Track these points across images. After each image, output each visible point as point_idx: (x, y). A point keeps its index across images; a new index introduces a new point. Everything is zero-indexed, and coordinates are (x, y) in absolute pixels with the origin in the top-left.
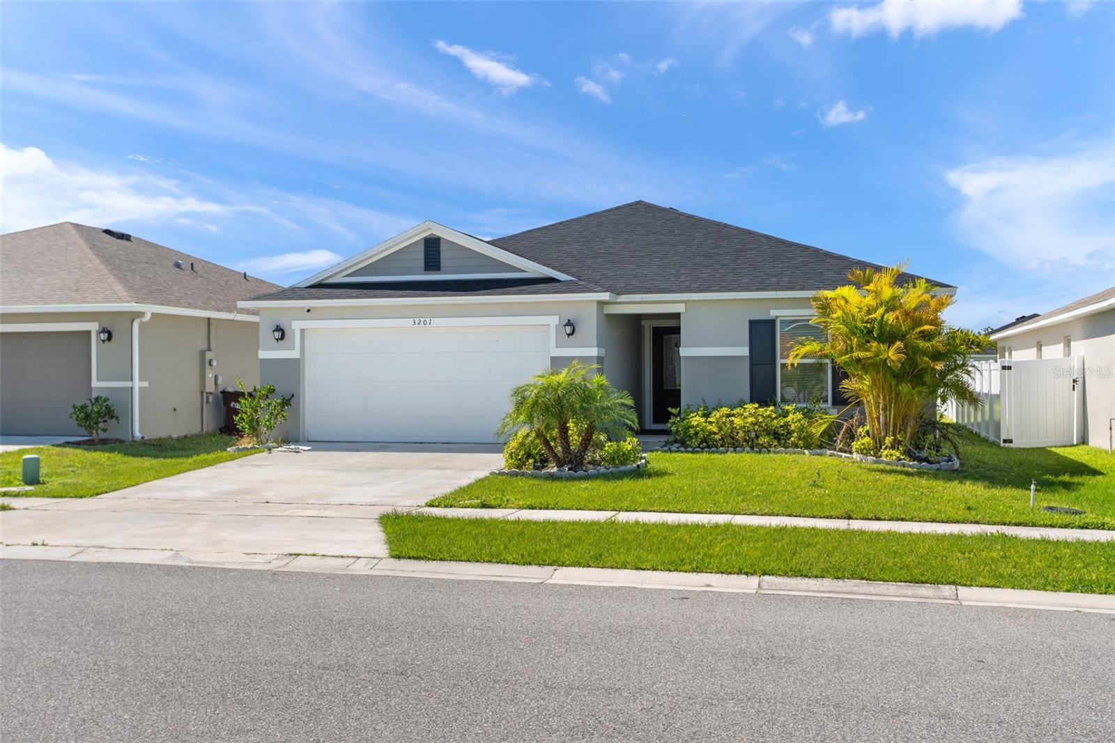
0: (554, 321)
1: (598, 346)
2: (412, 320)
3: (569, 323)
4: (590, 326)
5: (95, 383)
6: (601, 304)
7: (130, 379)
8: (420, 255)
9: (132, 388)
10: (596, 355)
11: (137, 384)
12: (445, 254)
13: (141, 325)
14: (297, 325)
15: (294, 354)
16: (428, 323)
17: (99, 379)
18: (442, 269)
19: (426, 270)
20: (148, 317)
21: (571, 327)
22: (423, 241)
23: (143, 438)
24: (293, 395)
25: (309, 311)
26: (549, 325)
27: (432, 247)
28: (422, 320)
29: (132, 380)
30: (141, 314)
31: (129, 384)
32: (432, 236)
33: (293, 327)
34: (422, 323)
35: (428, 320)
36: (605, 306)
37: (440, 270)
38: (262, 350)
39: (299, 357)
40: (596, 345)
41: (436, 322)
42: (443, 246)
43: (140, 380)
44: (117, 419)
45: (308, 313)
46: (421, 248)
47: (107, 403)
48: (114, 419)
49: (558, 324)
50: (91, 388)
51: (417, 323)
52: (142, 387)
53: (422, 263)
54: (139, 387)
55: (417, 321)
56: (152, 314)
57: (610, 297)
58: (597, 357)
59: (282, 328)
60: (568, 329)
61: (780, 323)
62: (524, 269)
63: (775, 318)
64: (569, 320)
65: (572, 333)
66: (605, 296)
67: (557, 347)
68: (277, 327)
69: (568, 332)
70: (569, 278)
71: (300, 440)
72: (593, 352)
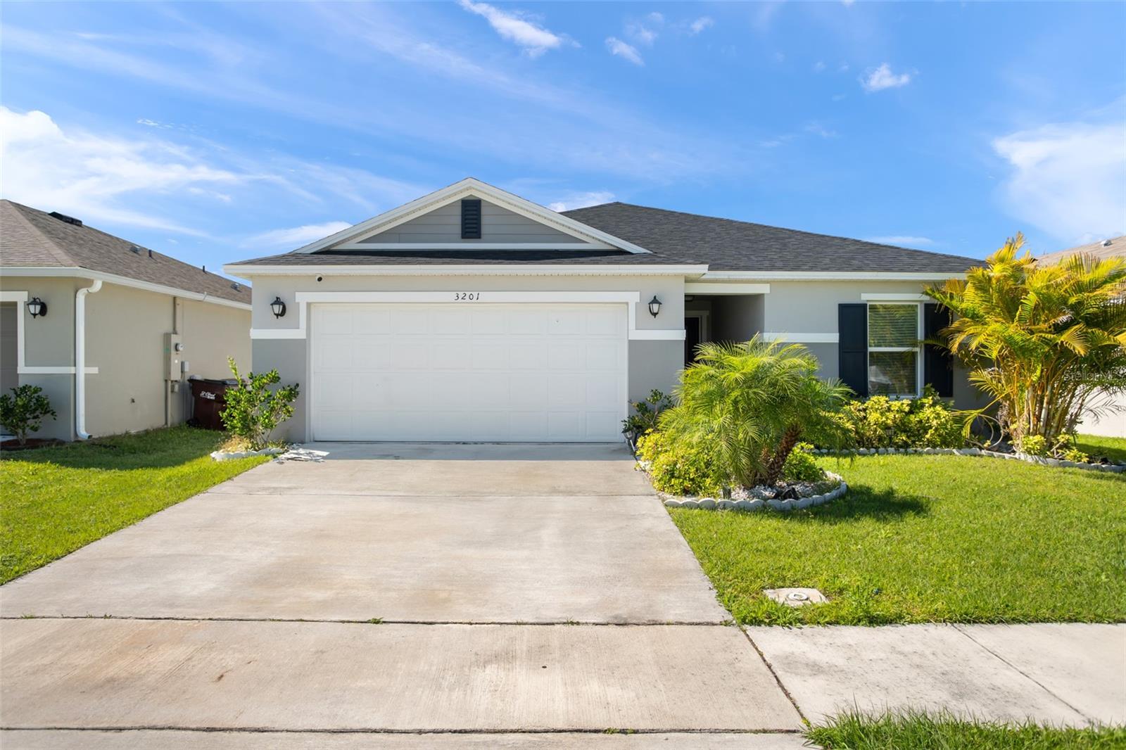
0: (633, 298)
2: (454, 294)
3: (655, 301)
5: (22, 369)
7: (72, 363)
8: (457, 220)
9: (75, 375)
10: (683, 338)
11: (82, 370)
12: (487, 220)
13: (88, 296)
14: (301, 298)
15: (299, 334)
16: (475, 298)
17: (27, 364)
18: (482, 236)
19: (463, 237)
20: (97, 287)
22: (459, 203)
23: (90, 437)
24: (297, 386)
25: (320, 279)
26: (626, 303)
27: (471, 213)
28: (468, 294)
29: (75, 366)
30: (89, 283)
31: (71, 370)
32: (471, 198)
33: (297, 301)
34: (467, 297)
35: (475, 294)
36: (694, 283)
37: (480, 237)
38: (256, 328)
39: (304, 337)
40: (684, 326)
41: (485, 296)
42: (484, 211)
43: (86, 365)
44: (52, 414)
45: (318, 282)
46: (458, 211)
47: (40, 393)
48: (49, 415)
49: (639, 301)
50: (18, 374)
51: (460, 298)
52: (89, 374)
53: (458, 230)
54: (86, 374)
55: (461, 295)
56: (103, 283)
57: (708, 270)
58: (685, 341)
59: (282, 301)
60: (655, 308)
61: (870, 308)
62: (585, 240)
63: (866, 302)
64: (655, 297)
65: (657, 313)
66: (703, 269)
67: (636, 329)
68: (278, 298)
69: (655, 311)
70: (643, 250)
71: (306, 440)
72: (681, 335)
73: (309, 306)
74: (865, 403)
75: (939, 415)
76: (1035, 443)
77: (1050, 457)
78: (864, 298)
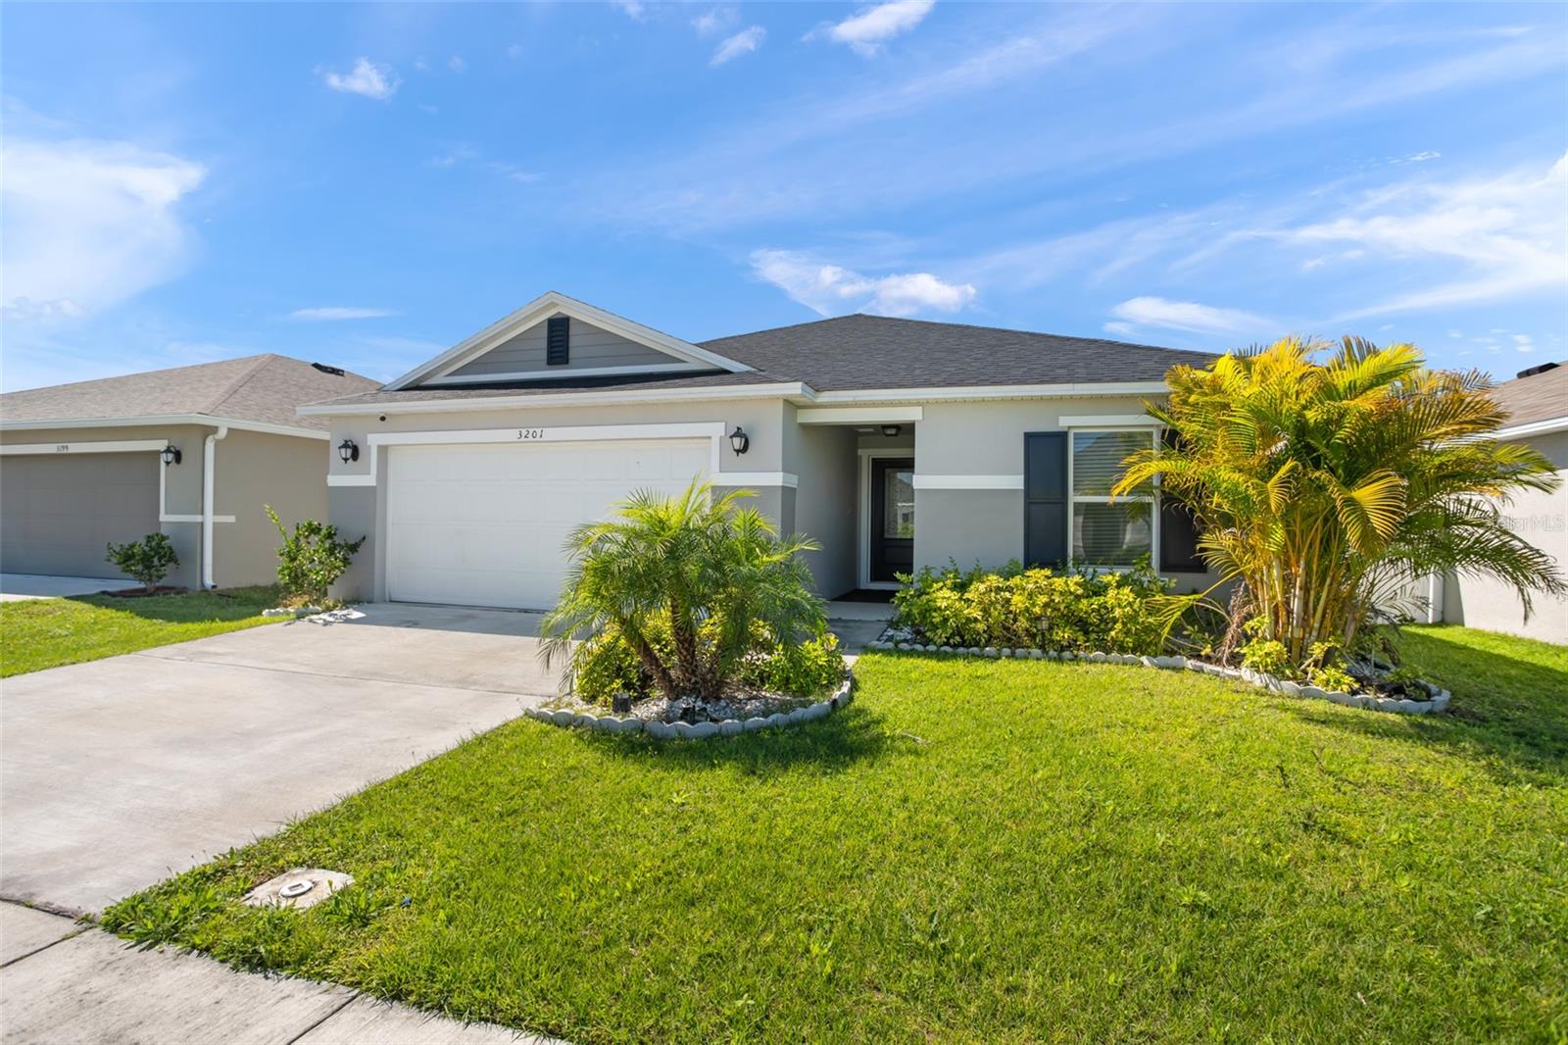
0: (717, 430)
1: (785, 470)
2: (517, 431)
3: (738, 433)
4: (771, 439)
5: (163, 517)
6: (792, 405)
7: (200, 511)
8: (542, 343)
9: (202, 524)
10: (781, 484)
11: (209, 519)
12: (575, 341)
13: (218, 443)
14: (373, 441)
15: (369, 480)
16: (539, 435)
17: (167, 513)
18: (570, 361)
19: (548, 364)
20: (222, 433)
21: (743, 442)
22: (546, 324)
23: (214, 587)
24: (364, 538)
25: (383, 419)
26: (710, 438)
27: (559, 331)
28: (531, 431)
29: (202, 513)
30: (214, 430)
31: (198, 518)
32: (559, 316)
33: (369, 443)
34: (530, 435)
35: (538, 431)
36: (799, 411)
37: (567, 362)
38: (333, 474)
39: (375, 484)
40: (780, 468)
41: (550, 433)
42: (573, 330)
43: (215, 513)
44: (175, 562)
45: (380, 421)
46: (544, 333)
47: (167, 541)
48: (173, 563)
49: (723, 434)
50: (160, 523)
51: (523, 436)
52: (217, 523)
53: (544, 354)
54: (214, 523)
55: (524, 433)
56: (229, 429)
57: (802, 390)
58: (783, 487)
59: (354, 444)
60: (738, 443)
61: (1075, 439)
62: (683, 359)
63: (1066, 430)
64: (739, 429)
65: (744, 449)
66: (794, 389)
67: (721, 472)
68: (346, 441)
69: (737, 447)
70: (745, 368)
71: (375, 600)
72: (776, 479)
73: (383, 450)
74: (1009, 580)
75: (1120, 599)
76: (1268, 654)
77: (1288, 679)
78: (1064, 422)
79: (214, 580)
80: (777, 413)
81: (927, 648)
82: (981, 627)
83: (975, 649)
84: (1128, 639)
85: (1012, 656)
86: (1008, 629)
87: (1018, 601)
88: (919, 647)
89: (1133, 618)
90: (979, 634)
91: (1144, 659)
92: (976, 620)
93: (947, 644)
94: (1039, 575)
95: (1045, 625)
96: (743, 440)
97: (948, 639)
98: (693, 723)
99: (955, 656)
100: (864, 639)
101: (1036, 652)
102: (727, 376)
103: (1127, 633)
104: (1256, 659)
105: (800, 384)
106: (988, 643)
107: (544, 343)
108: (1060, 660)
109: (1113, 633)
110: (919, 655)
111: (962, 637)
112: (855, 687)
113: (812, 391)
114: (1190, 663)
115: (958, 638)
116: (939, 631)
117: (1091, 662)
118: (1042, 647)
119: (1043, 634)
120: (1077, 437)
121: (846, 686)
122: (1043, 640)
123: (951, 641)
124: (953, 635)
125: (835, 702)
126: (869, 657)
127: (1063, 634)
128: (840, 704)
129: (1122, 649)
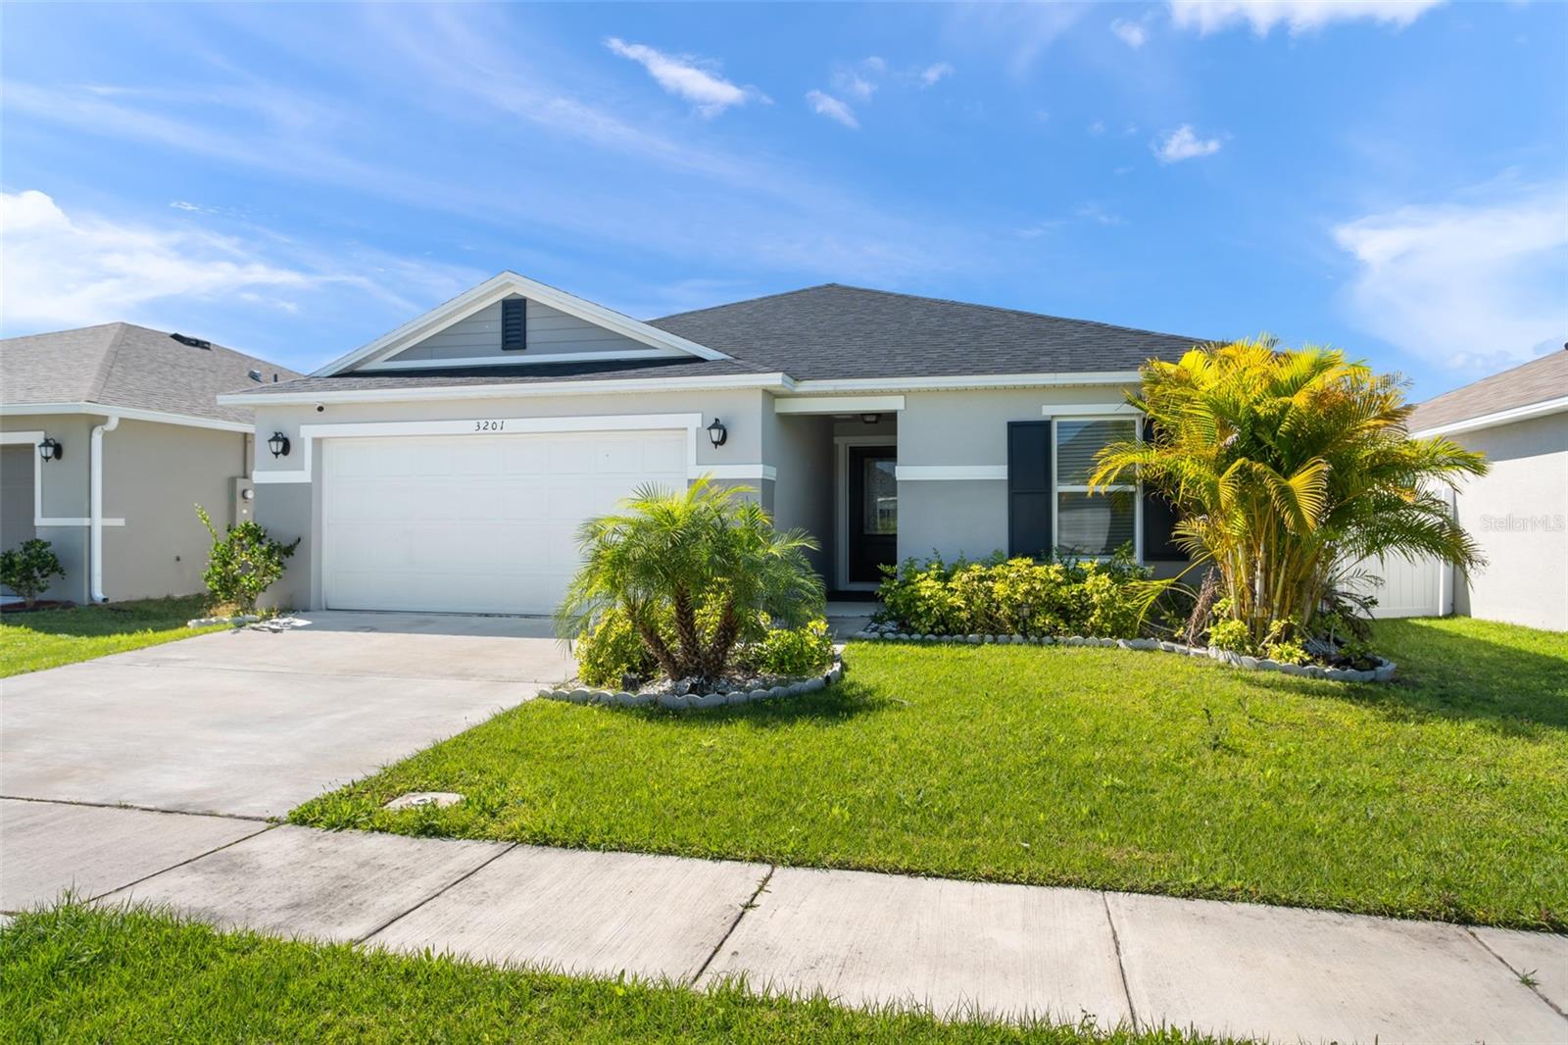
0: (694, 421)
1: (764, 462)
2: (474, 422)
3: (717, 425)
4: (751, 430)
5: (40, 521)
6: (770, 395)
7: (86, 513)
8: (496, 326)
9: (90, 527)
10: (761, 477)
11: (98, 522)
12: (534, 326)
13: (106, 435)
14: (306, 434)
15: (304, 476)
16: (499, 428)
17: (43, 516)
18: (528, 346)
19: (504, 348)
20: (113, 424)
21: (721, 433)
22: (500, 305)
23: (105, 600)
24: (299, 540)
25: (321, 409)
26: (686, 429)
27: (514, 312)
28: (491, 422)
29: (90, 516)
30: (104, 419)
31: (86, 522)
32: (515, 297)
33: (302, 436)
34: (489, 426)
35: (499, 422)
36: (777, 400)
37: (524, 347)
38: (259, 470)
39: (310, 481)
40: (760, 460)
41: (511, 425)
42: (530, 313)
43: (104, 515)
44: (60, 573)
45: (317, 412)
46: (498, 315)
47: (48, 549)
48: (57, 573)
49: (700, 426)
50: (35, 527)
51: (482, 426)
52: (106, 527)
53: (498, 339)
54: (103, 527)
55: (483, 424)
56: (121, 419)
57: (783, 380)
58: (763, 479)
59: (285, 436)
60: (716, 435)
61: (1058, 428)
62: (654, 345)
63: (1049, 419)
64: (717, 420)
65: (723, 441)
66: (775, 380)
67: (698, 464)
68: (277, 434)
69: (715, 439)
70: (721, 356)
71: (312, 608)
72: (757, 471)
73: (318, 442)
75: (1098, 586)
76: (1230, 632)
77: (1248, 654)
78: (1047, 411)
79: (103, 592)
80: (757, 402)
81: (912, 636)
82: (964, 615)
83: (959, 637)
84: (1106, 624)
85: (995, 641)
86: (991, 618)
87: (1000, 589)
88: (904, 636)
89: (1110, 603)
90: (962, 622)
91: (1120, 642)
92: (959, 609)
93: (932, 632)
94: (1021, 564)
95: (1026, 612)
96: (722, 431)
97: (932, 627)
98: (702, 695)
99: (939, 642)
100: (850, 632)
101: (1017, 637)
102: (702, 364)
103: (1106, 618)
104: (1219, 637)
105: (780, 375)
106: (972, 630)
107: (498, 327)
108: (1040, 644)
109: (1092, 619)
110: (905, 643)
111: (946, 626)
112: (844, 667)
113: (791, 380)
114: (1163, 645)
115: (942, 627)
116: (924, 620)
117: (1069, 645)
118: (1024, 634)
119: (1025, 621)
120: (1061, 426)
121: (837, 667)
122: (1025, 627)
123: (936, 630)
124: (937, 624)
125: (828, 679)
126: (856, 645)
127: (1044, 620)
128: (833, 681)
129: (1101, 633)
